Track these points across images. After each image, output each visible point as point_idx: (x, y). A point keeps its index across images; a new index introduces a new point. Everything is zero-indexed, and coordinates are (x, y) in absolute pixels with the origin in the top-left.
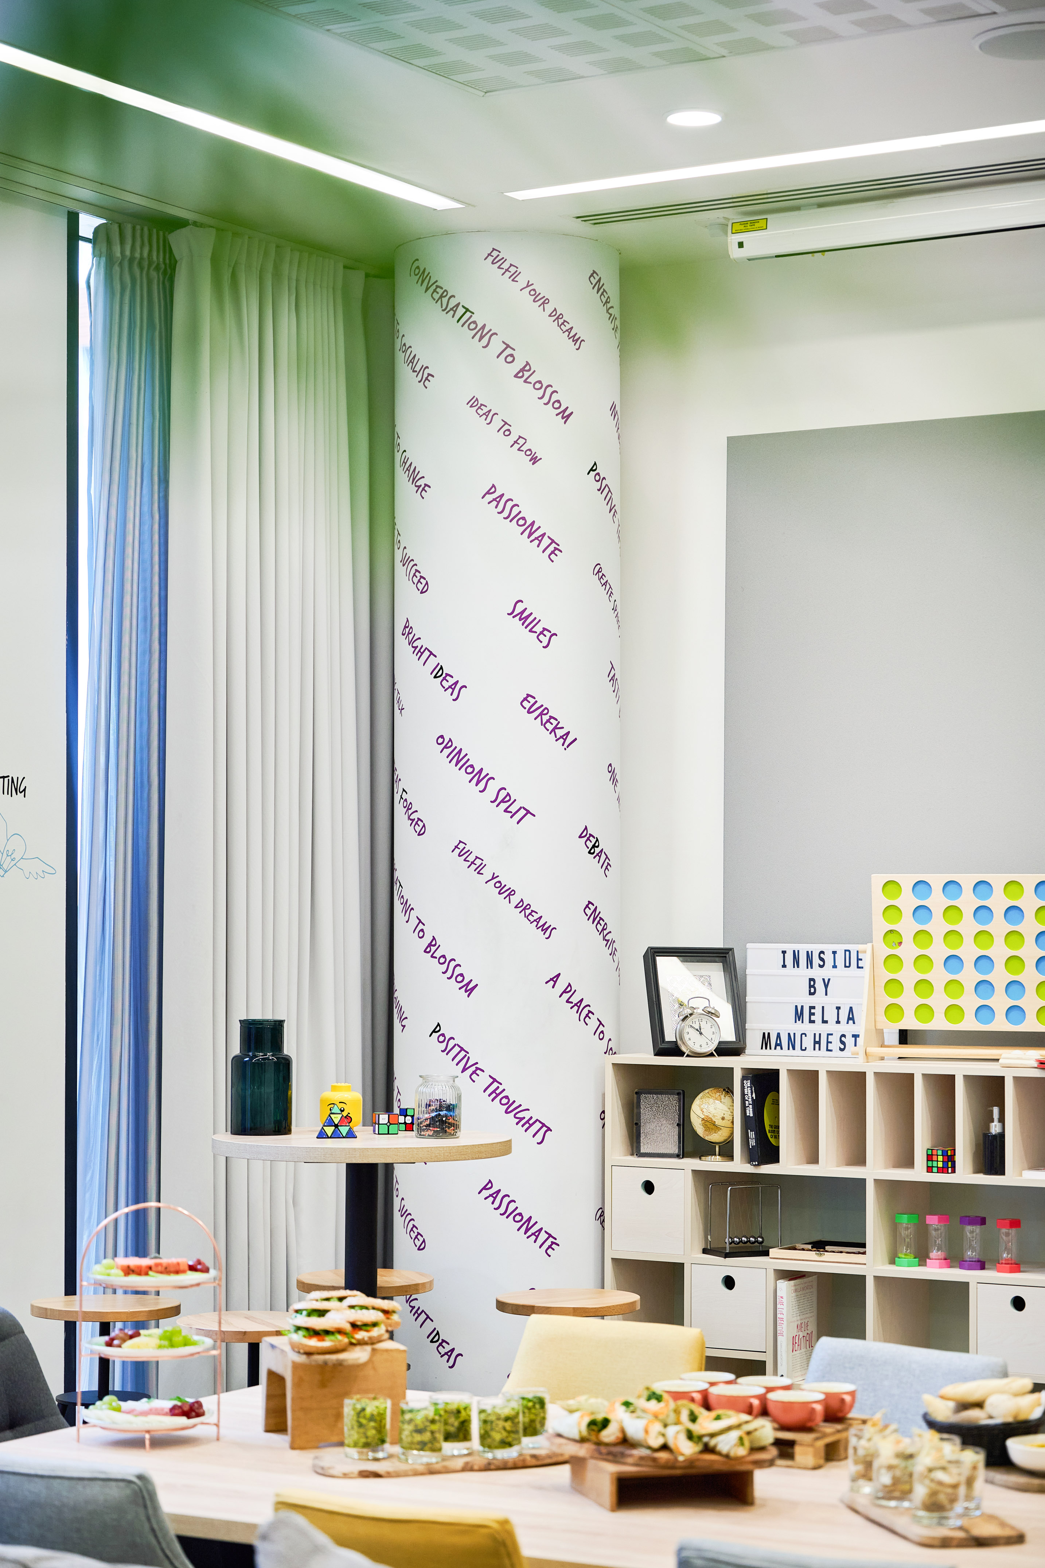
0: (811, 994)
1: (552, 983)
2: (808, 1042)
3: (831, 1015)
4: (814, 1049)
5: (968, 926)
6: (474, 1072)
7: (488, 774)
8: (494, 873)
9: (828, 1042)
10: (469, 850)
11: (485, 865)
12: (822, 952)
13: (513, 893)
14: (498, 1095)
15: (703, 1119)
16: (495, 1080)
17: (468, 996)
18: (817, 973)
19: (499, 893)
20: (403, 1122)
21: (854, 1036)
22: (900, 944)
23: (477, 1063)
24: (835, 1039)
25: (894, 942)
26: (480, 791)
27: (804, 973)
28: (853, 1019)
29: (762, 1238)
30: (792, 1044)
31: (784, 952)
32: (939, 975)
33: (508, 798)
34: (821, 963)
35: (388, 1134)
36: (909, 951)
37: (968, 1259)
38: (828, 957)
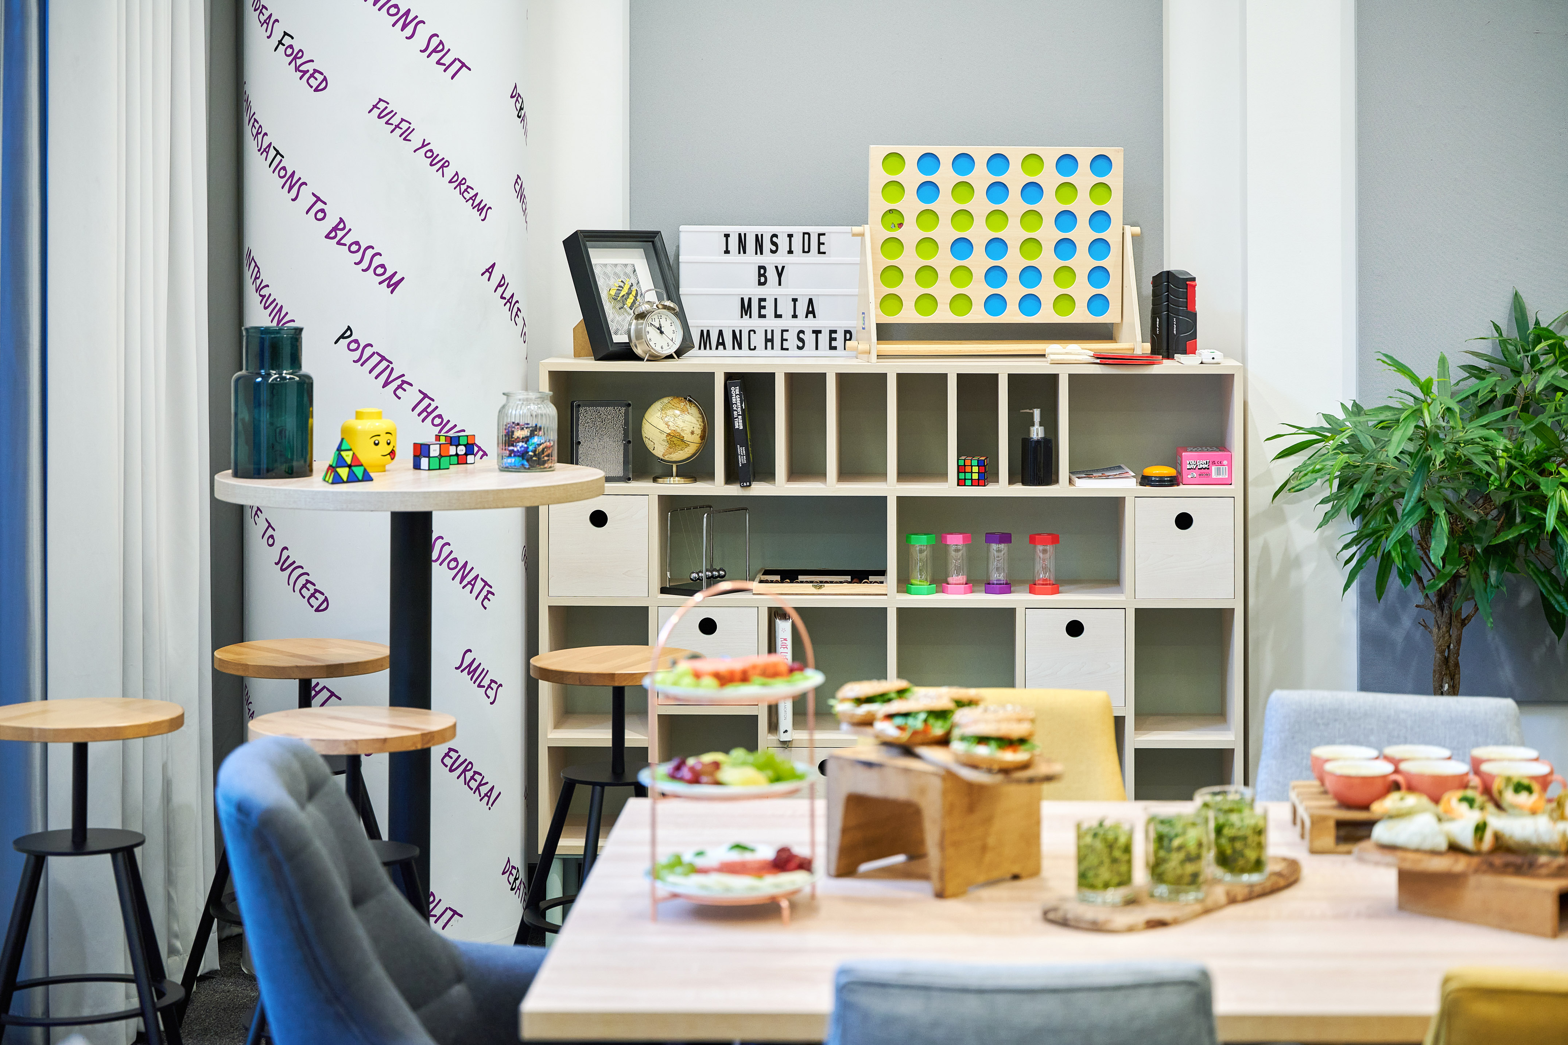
0: (760, 284)
1: (487, 274)
2: (758, 340)
3: (785, 308)
4: (766, 348)
5: (980, 205)
6: (400, 387)
7: (416, 17)
8: (424, 140)
9: (783, 340)
10: (392, 111)
11: (414, 129)
12: (775, 236)
13: (447, 164)
14: (429, 414)
15: (669, 434)
16: (426, 396)
17: (392, 292)
18: (768, 260)
19: (431, 165)
20: (455, 453)
21: (814, 332)
22: (900, 225)
23: (403, 375)
24: (791, 336)
25: (893, 223)
26: (407, 38)
27: (752, 259)
28: (813, 312)
29: (724, 570)
30: (737, 341)
31: (727, 236)
32: (944, 261)
33: (441, 47)
34: (774, 248)
35: (440, 469)
36: (911, 233)
37: (995, 582)
38: (783, 242)
